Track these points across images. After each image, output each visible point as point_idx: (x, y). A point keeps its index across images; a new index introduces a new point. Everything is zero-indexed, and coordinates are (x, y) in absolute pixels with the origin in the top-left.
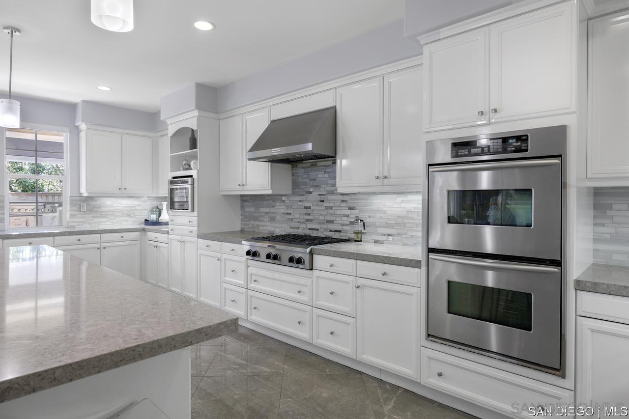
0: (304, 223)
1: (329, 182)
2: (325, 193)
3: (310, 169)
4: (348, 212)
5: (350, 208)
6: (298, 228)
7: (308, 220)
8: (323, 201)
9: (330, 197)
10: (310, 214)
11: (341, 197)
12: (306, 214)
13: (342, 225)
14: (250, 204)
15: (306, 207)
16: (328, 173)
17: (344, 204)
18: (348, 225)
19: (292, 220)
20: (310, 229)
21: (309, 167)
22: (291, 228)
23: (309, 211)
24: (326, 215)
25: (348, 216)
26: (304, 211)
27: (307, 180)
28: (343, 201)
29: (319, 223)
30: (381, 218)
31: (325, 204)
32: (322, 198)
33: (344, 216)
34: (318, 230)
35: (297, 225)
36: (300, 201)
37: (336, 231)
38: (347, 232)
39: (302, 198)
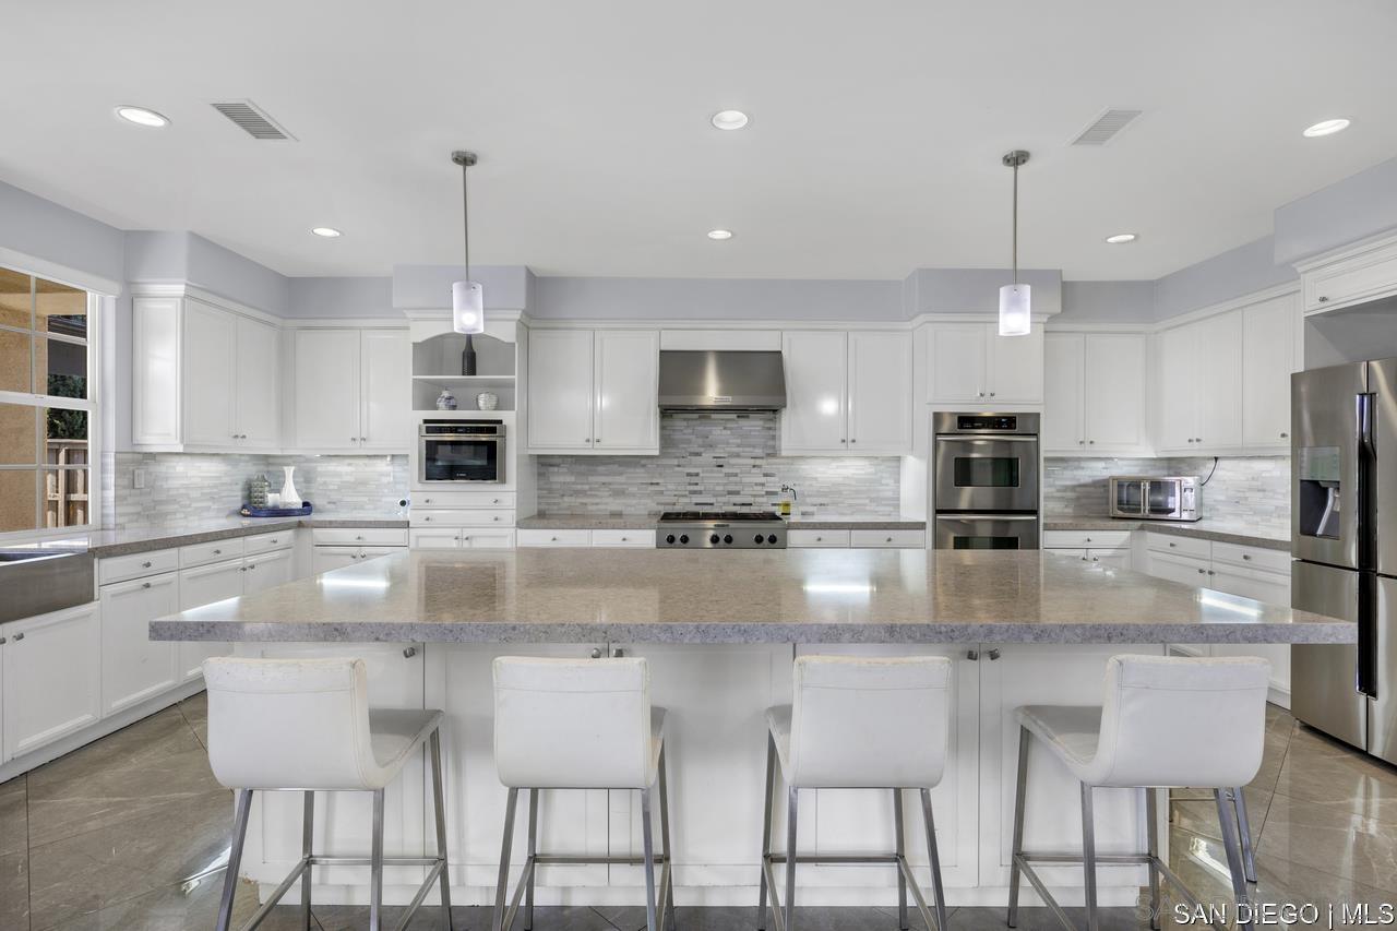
0: (685, 496)
1: (731, 441)
2: (726, 455)
3: (698, 422)
4: (763, 480)
5: (766, 475)
6: (674, 504)
7: (695, 492)
8: (721, 466)
9: (733, 461)
10: (697, 484)
11: (752, 462)
12: (690, 484)
13: (755, 496)
14: (565, 470)
15: (689, 475)
16: (731, 429)
17: (754, 470)
18: (762, 496)
19: (662, 492)
20: (697, 504)
21: (696, 419)
22: (658, 504)
23: (694, 480)
24: (725, 485)
25: (763, 485)
26: (688, 479)
27: (693, 437)
28: (754, 466)
29: (715, 496)
30: (811, 485)
31: (724, 470)
32: (720, 462)
33: (756, 484)
34: (712, 504)
35: (674, 499)
36: (679, 466)
37: (743, 504)
38: (761, 504)
39: (682, 461)
